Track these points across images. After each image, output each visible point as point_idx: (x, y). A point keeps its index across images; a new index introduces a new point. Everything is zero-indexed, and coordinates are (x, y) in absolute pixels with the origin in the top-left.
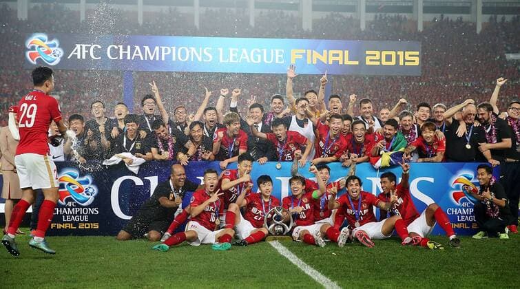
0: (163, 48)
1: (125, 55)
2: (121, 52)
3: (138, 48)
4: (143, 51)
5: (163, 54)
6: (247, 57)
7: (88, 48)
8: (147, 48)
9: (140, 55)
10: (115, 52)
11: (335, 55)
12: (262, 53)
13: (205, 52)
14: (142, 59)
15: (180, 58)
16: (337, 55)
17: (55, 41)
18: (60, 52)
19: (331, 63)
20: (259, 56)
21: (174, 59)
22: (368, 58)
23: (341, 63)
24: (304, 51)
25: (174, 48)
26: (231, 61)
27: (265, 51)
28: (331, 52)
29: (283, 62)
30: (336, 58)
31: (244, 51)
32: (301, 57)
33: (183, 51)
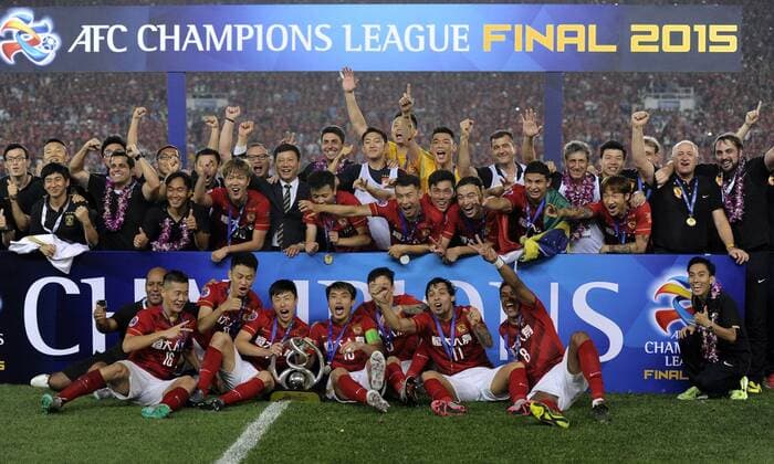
0: (240, 28)
1: (170, 43)
2: (163, 37)
3: (193, 29)
4: (202, 34)
5: (240, 38)
6: (398, 41)
7: (103, 33)
8: (210, 29)
9: (198, 41)
10: (152, 38)
11: (569, 34)
12: (426, 33)
13: (319, 35)
14: (200, 48)
15: (271, 46)
16: (574, 34)
17: (47, 22)
18: (55, 41)
19: (561, 49)
20: (421, 39)
21: (260, 48)
22: (635, 40)
23: (581, 49)
24: (508, 28)
25: (260, 28)
26: (368, 48)
27: (432, 28)
28: (562, 28)
29: (467, 49)
30: (571, 41)
31: (393, 29)
32: (502, 38)
33: (277, 33)
